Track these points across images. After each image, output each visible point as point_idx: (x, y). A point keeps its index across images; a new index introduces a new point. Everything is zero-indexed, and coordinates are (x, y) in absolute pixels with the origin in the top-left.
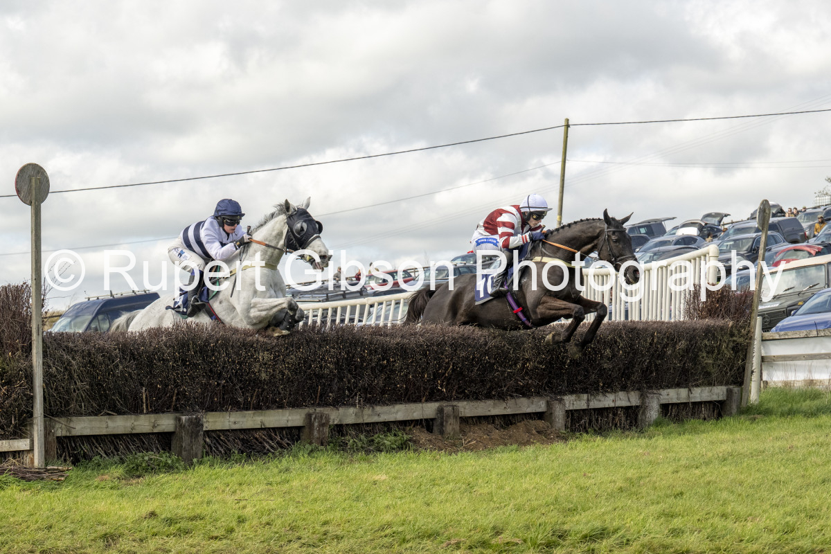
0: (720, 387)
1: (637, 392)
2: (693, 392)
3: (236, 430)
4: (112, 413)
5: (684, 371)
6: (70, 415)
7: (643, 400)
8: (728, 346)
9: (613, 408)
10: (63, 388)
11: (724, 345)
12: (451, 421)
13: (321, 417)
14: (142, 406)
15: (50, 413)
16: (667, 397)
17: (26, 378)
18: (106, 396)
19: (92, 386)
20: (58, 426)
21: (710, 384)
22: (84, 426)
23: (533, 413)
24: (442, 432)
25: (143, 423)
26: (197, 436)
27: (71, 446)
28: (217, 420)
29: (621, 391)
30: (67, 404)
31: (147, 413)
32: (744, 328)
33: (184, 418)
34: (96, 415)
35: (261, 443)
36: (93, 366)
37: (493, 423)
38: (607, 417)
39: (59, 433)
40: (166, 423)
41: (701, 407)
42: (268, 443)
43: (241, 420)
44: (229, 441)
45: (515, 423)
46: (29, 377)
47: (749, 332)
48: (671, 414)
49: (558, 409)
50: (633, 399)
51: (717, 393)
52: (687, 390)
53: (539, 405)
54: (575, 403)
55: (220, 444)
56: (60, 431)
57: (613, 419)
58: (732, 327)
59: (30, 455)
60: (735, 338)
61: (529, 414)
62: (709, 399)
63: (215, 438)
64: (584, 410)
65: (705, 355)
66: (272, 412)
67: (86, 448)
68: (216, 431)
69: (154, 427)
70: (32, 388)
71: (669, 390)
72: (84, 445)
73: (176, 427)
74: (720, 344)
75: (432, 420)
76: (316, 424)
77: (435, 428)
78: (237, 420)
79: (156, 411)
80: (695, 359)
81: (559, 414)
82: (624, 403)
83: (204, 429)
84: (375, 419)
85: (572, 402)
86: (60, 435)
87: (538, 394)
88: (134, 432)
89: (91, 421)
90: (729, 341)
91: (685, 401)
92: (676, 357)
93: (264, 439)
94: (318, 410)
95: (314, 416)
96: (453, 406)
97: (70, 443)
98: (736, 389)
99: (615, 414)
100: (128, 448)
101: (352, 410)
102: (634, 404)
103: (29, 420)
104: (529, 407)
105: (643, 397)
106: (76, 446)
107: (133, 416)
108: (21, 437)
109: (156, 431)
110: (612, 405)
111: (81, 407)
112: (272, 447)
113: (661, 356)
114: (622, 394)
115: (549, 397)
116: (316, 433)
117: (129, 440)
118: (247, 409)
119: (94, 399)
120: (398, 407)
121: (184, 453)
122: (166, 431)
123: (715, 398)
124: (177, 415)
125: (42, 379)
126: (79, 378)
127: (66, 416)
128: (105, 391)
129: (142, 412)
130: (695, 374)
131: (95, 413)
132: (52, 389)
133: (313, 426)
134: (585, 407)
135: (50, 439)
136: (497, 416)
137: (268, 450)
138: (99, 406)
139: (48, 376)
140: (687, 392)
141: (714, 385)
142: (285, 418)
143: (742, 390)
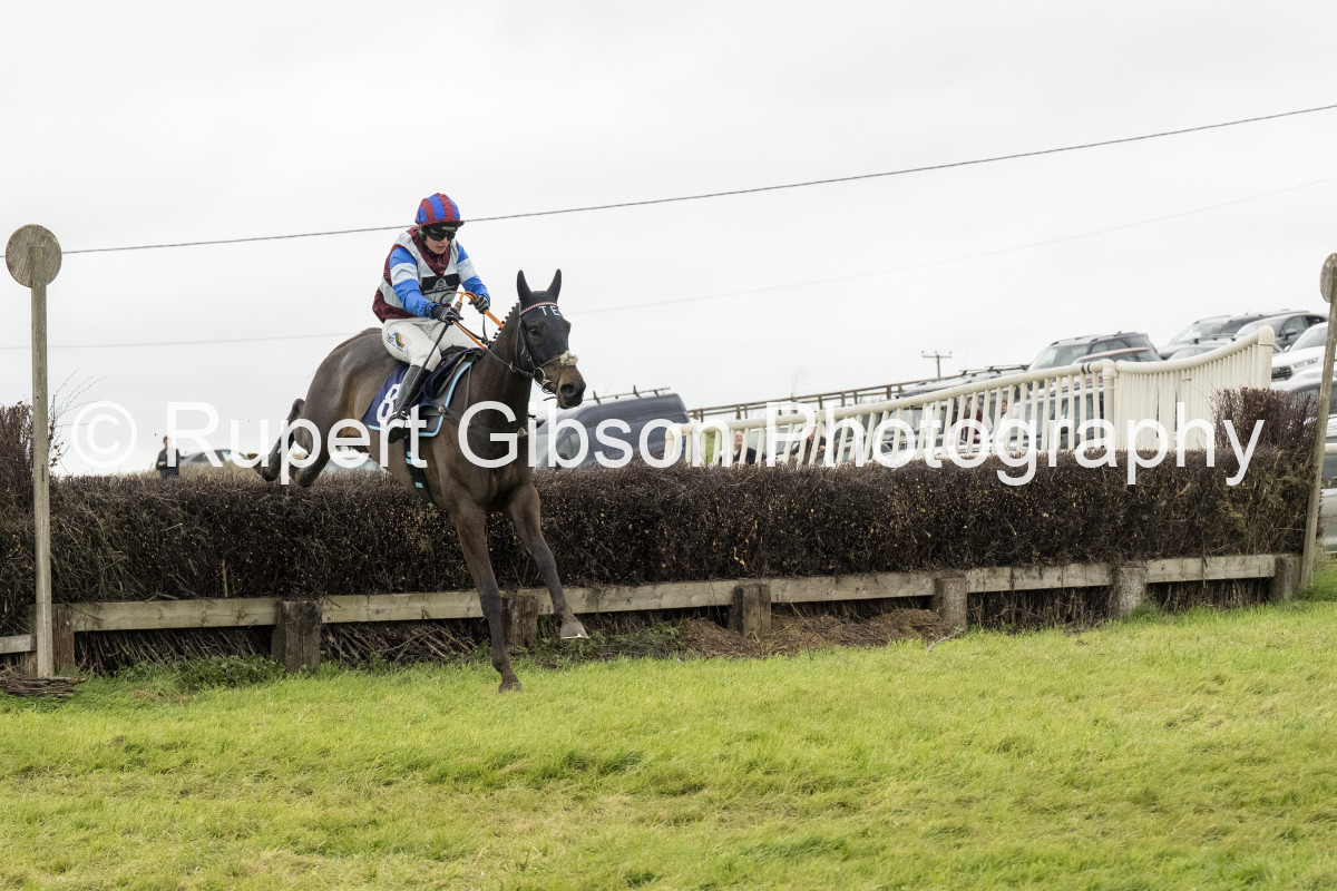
0: (1261, 556)
1: (1103, 565)
2: (1212, 565)
3: (382, 623)
4: (167, 596)
5: (1193, 530)
6: (100, 599)
7: (1114, 577)
8: (1273, 489)
9: (1061, 589)
10: (84, 558)
11: (1266, 489)
12: (756, 609)
13: (524, 603)
14: (222, 587)
15: (64, 595)
16: (1159, 572)
17: (23, 543)
18: (158, 573)
19: (134, 556)
20: (78, 616)
21: (1243, 552)
22: (122, 616)
23: (913, 598)
24: (740, 628)
25: (220, 613)
26: (310, 631)
27: (103, 645)
28: (348, 607)
29: (1073, 562)
30: (92, 583)
31: (231, 596)
32: (1304, 462)
33: (287, 604)
34: (143, 599)
35: (422, 643)
36: (134, 528)
37: (840, 613)
38: (1053, 604)
39: (81, 628)
40: (260, 612)
41: (1232, 589)
42: (433, 643)
43: (389, 606)
44: (368, 640)
45: (879, 614)
46: (30, 544)
47: (1311, 467)
48: (1172, 600)
49: (952, 592)
50: (1096, 576)
51: (1259, 565)
52: (1199, 560)
53: (921, 585)
54: (987, 581)
55: (353, 645)
56: (82, 623)
57: (1063, 609)
58: (1281, 459)
59: (33, 659)
60: (1286, 477)
61: (902, 598)
62: (1242, 575)
63: (345, 636)
64: (1006, 593)
65: (1227, 504)
66: (441, 595)
67: (127, 649)
68: (347, 623)
69: (239, 617)
70: (34, 559)
71: (1165, 561)
72: (124, 645)
73: (276, 618)
74: (1258, 487)
75: (723, 609)
76: (515, 614)
77: (731, 620)
78: (382, 607)
79: (242, 595)
80: (1211, 510)
81: (955, 597)
82: (1080, 583)
83: (325, 620)
84: (622, 606)
85: (981, 580)
86: (83, 629)
87: (920, 567)
88: (206, 625)
89: (134, 608)
90: (1275, 482)
91: (1195, 579)
92: (1176, 508)
93: (428, 639)
94: (522, 592)
95: (511, 602)
96: (760, 588)
97: (103, 642)
98: (1289, 558)
99: (1066, 600)
100: (198, 649)
101: (579, 592)
102: (1098, 583)
103: (30, 607)
104: (900, 587)
105: (1114, 572)
106: (111, 646)
107: (205, 602)
108: (20, 632)
109: (242, 623)
110: (1057, 584)
111: (118, 587)
112: (442, 650)
113: (1148, 508)
114: (1074, 569)
115: (939, 575)
116: (515, 629)
117: (200, 638)
118: (399, 592)
119: (139, 576)
120: (662, 588)
121: (288, 657)
122: (260, 623)
123: (1253, 574)
124: (278, 599)
125: (48, 546)
126: (111, 544)
127: (91, 602)
128: (154, 565)
129: (221, 596)
130: (1213, 534)
131: (140, 596)
132: (66, 560)
133: (511, 618)
134: (1007, 588)
135: (65, 634)
136: (846, 602)
137: (435, 654)
138: (146, 586)
139: (58, 540)
140: (1200, 565)
141: (1252, 553)
142: (464, 605)
143: (1301, 561)
